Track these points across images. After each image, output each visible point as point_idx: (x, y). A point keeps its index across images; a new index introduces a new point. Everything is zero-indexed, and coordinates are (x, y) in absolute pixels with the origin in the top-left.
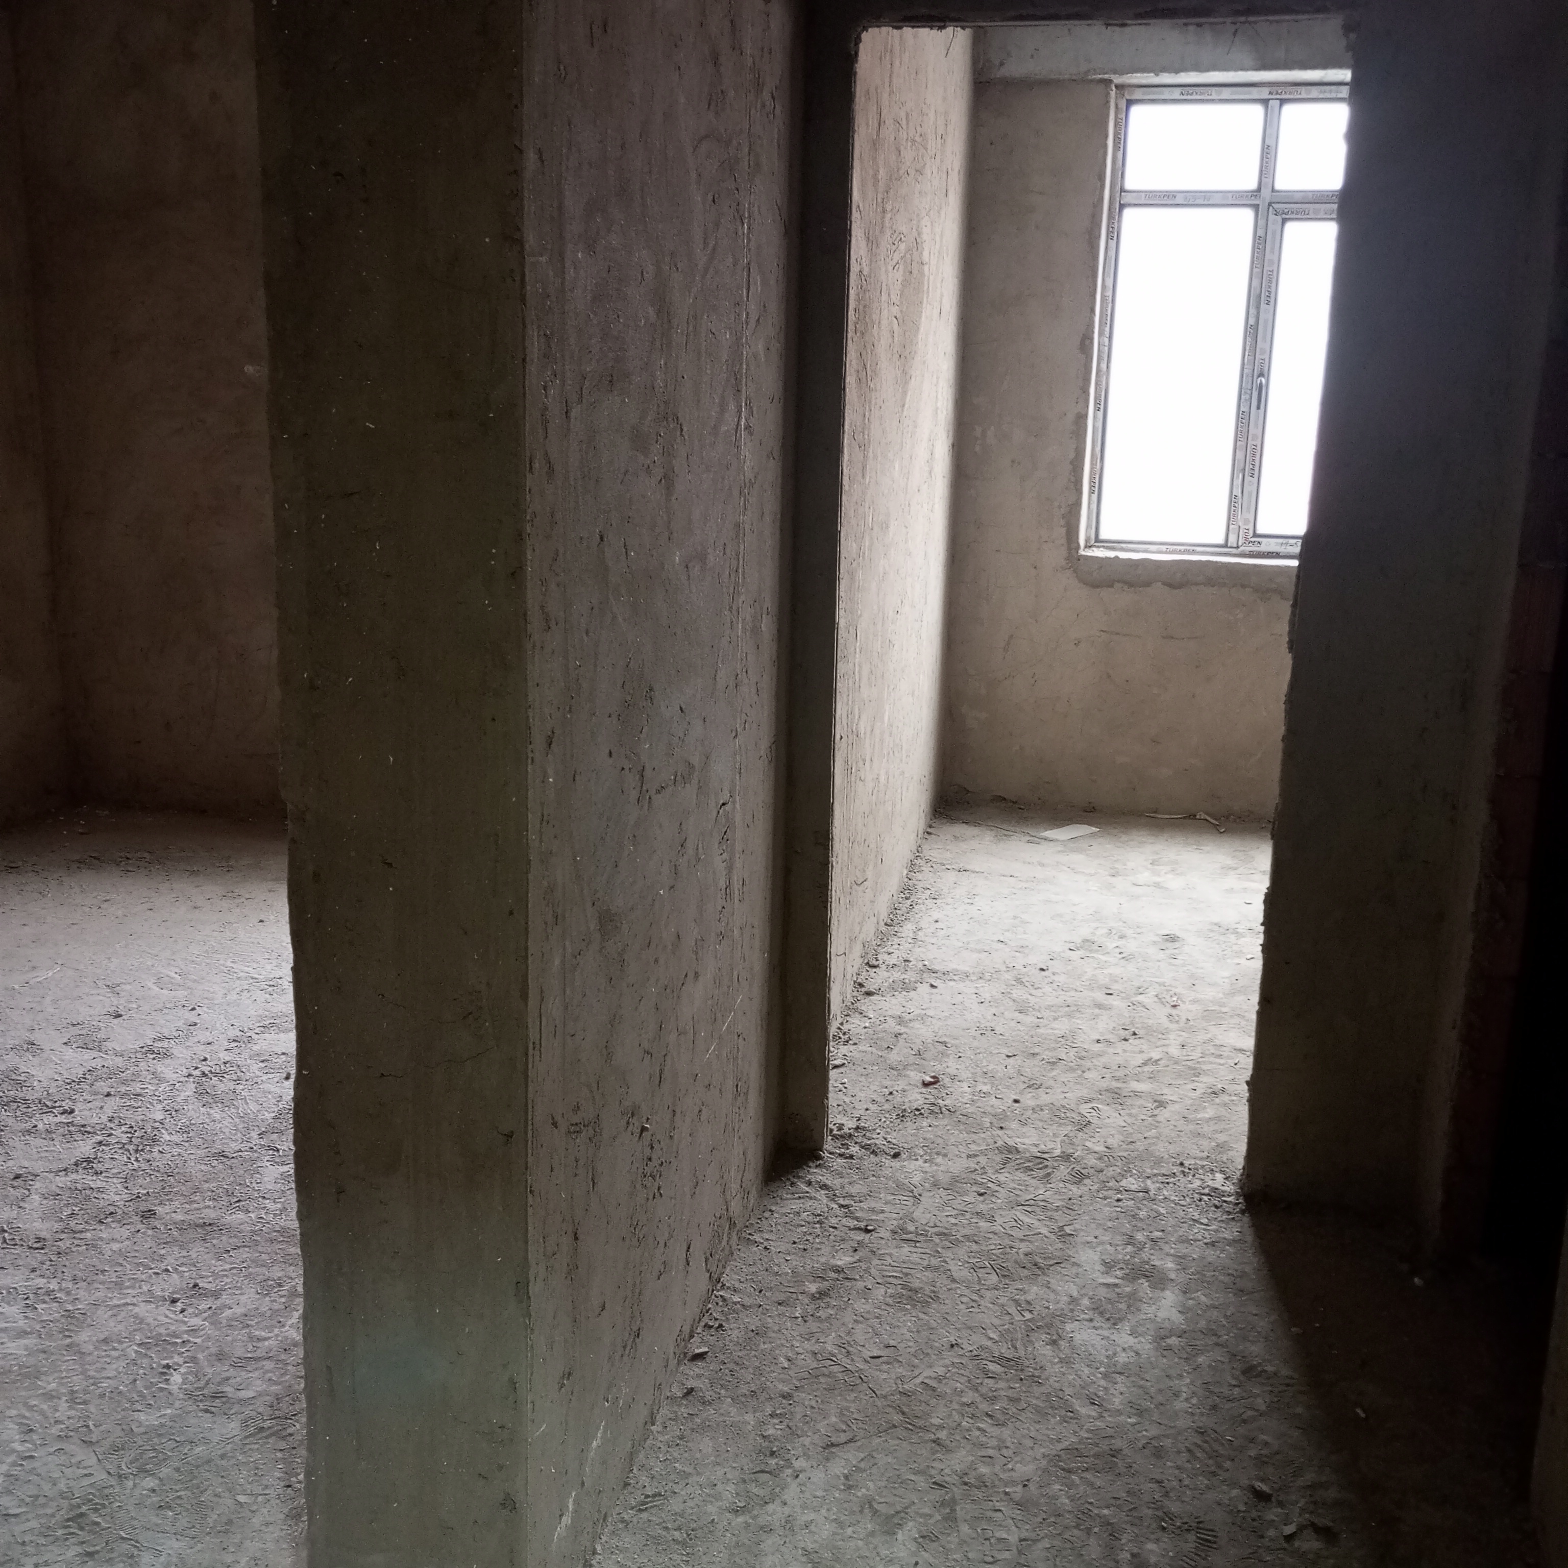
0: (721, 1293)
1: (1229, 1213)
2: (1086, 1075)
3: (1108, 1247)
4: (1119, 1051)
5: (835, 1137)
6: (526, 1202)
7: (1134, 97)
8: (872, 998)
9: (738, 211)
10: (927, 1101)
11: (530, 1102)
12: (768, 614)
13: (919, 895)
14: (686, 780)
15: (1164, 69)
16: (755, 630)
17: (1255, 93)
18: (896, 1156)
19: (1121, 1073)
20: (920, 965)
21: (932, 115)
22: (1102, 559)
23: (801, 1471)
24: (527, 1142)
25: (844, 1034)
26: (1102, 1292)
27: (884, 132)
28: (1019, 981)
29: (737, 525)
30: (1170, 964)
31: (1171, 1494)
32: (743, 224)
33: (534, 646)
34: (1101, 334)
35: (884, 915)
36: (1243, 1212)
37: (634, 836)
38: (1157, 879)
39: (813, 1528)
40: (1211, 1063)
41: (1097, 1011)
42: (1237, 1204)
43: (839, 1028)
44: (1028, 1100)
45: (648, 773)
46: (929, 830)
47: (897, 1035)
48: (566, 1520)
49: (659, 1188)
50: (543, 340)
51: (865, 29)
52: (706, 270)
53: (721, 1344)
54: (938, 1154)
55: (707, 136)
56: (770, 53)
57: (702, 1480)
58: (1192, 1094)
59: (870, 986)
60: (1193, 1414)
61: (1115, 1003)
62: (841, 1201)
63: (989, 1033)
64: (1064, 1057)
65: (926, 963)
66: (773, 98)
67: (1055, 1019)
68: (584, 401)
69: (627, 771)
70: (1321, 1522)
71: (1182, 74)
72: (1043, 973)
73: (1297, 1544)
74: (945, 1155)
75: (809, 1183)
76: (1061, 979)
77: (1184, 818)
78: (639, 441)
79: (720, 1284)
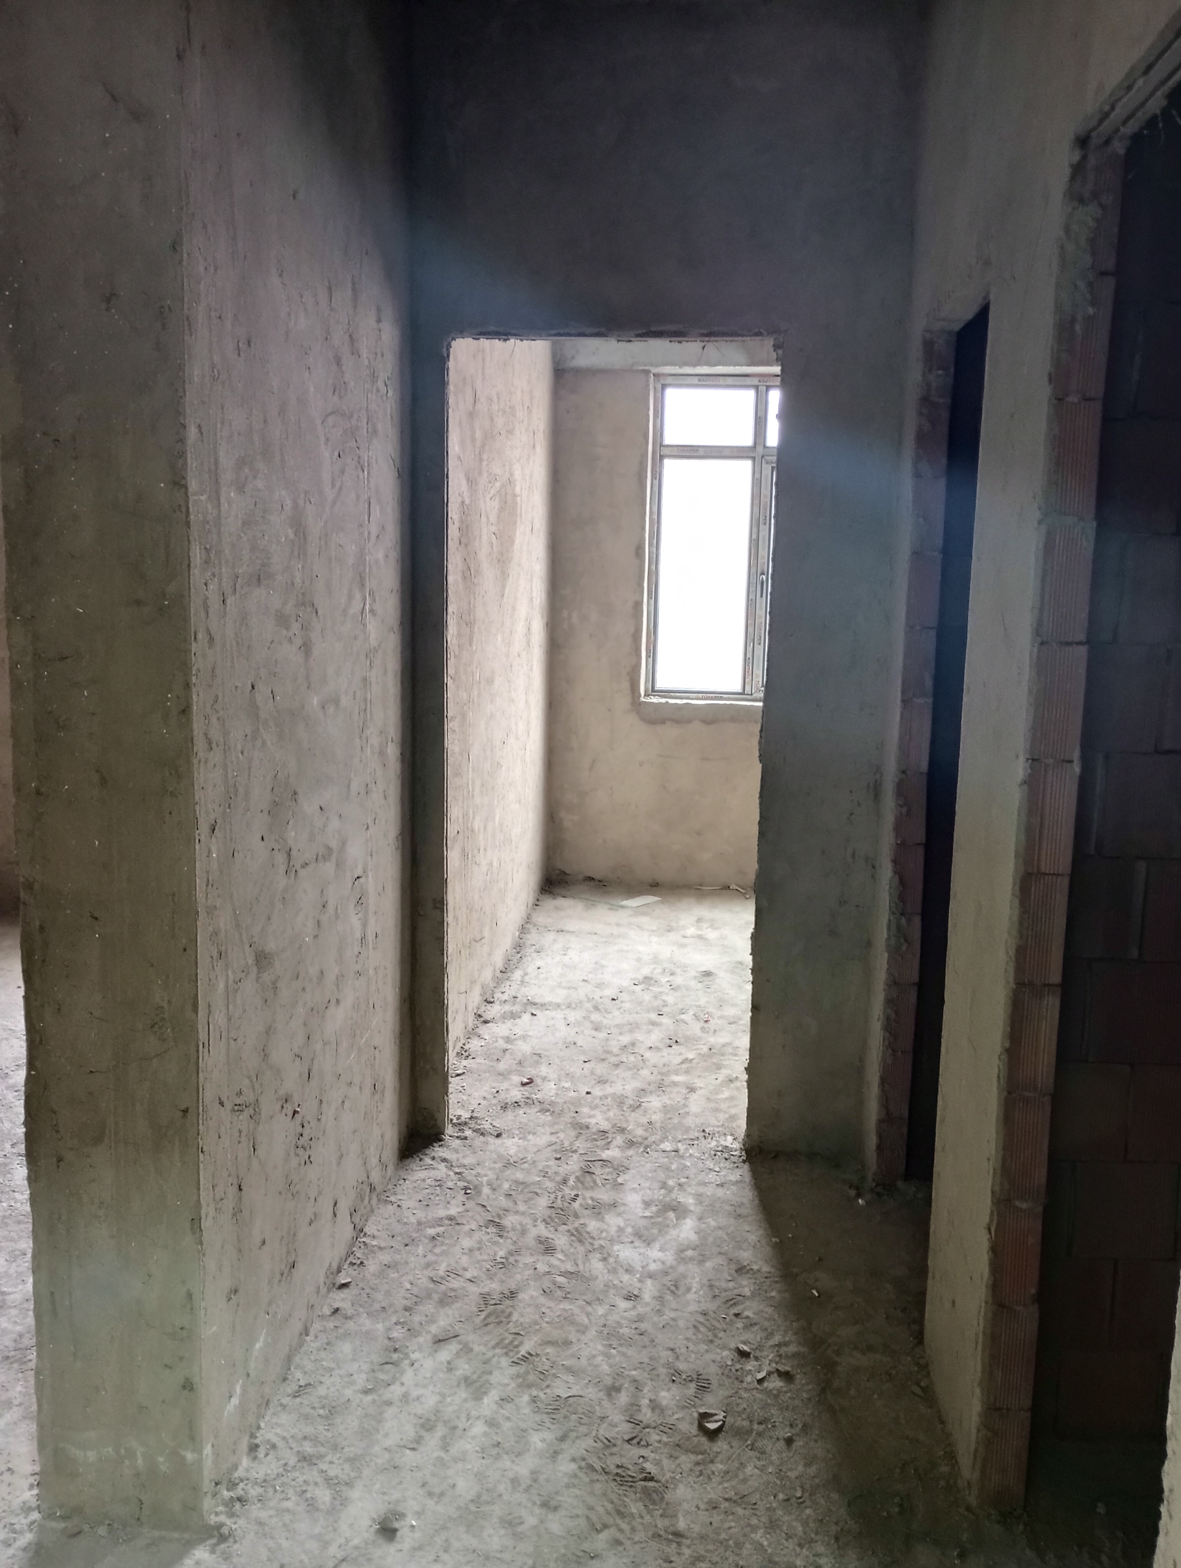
0: (363, 1240)
1: (734, 1163)
2: (640, 1072)
3: (648, 1191)
4: (665, 1054)
5: (454, 1125)
6: (199, 1160)
7: (666, 382)
8: (487, 1025)
9: (359, 462)
10: (524, 1096)
11: (201, 1085)
12: (392, 741)
13: (528, 950)
14: (326, 858)
15: (686, 364)
16: (382, 753)
17: (749, 381)
18: (498, 1136)
19: (665, 1070)
20: (525, 1001)
21: (519, 394)
22: (656, 703)
23: (415, 1361)
24: (198, 1114)
25: (466, 1051)
26: (643, 1223)
27: (479, 406)
28: (596, 1008)
29: (365, 679)
30: (705, 992)
31: (680, 1358)
32: (363, 471)
33: (199, 761)
34: (650, 545)
35: (500, 964)
36: (744, 1162)
37: (284, 898)
38: (700, 932)
39: (423, 1400)
40: (729, 1059)
41: (651, 1027)
42: (740, 1156)
43: (462, 1047)
44: (597, 1092)
45: (294, 853)
46: (537, 903)
47: (505, 1051)
48: (235, 1401)
49: (309, 1158)
50: (203, 552)
51: (454, 339)
52: (334, 503)
53: (361, 1276)
54: (529, 1133)
55: (333, 413)
56: (383, 355)
57: (342, 1372)
58: (715, 1082)
59: (487, 1016)
60: (699, 1302)
61: (664, 1021)
62: (457, 1170)
63: (572, 1046)
64: (625, 1060)
65: (529, 998)
66: (386, 385)
67: (621, 1034)
68: (237, 593)
69: (276, 852)
70: (782, 1368)
71: (698, 367)
72: (614, 1002)
73: (765, 1384)
74: (534, 1134)
75: (433, 1158)
76: (627, 1005)
77: (721, 889)
78: (282, 620)
79: (363, 1233)
